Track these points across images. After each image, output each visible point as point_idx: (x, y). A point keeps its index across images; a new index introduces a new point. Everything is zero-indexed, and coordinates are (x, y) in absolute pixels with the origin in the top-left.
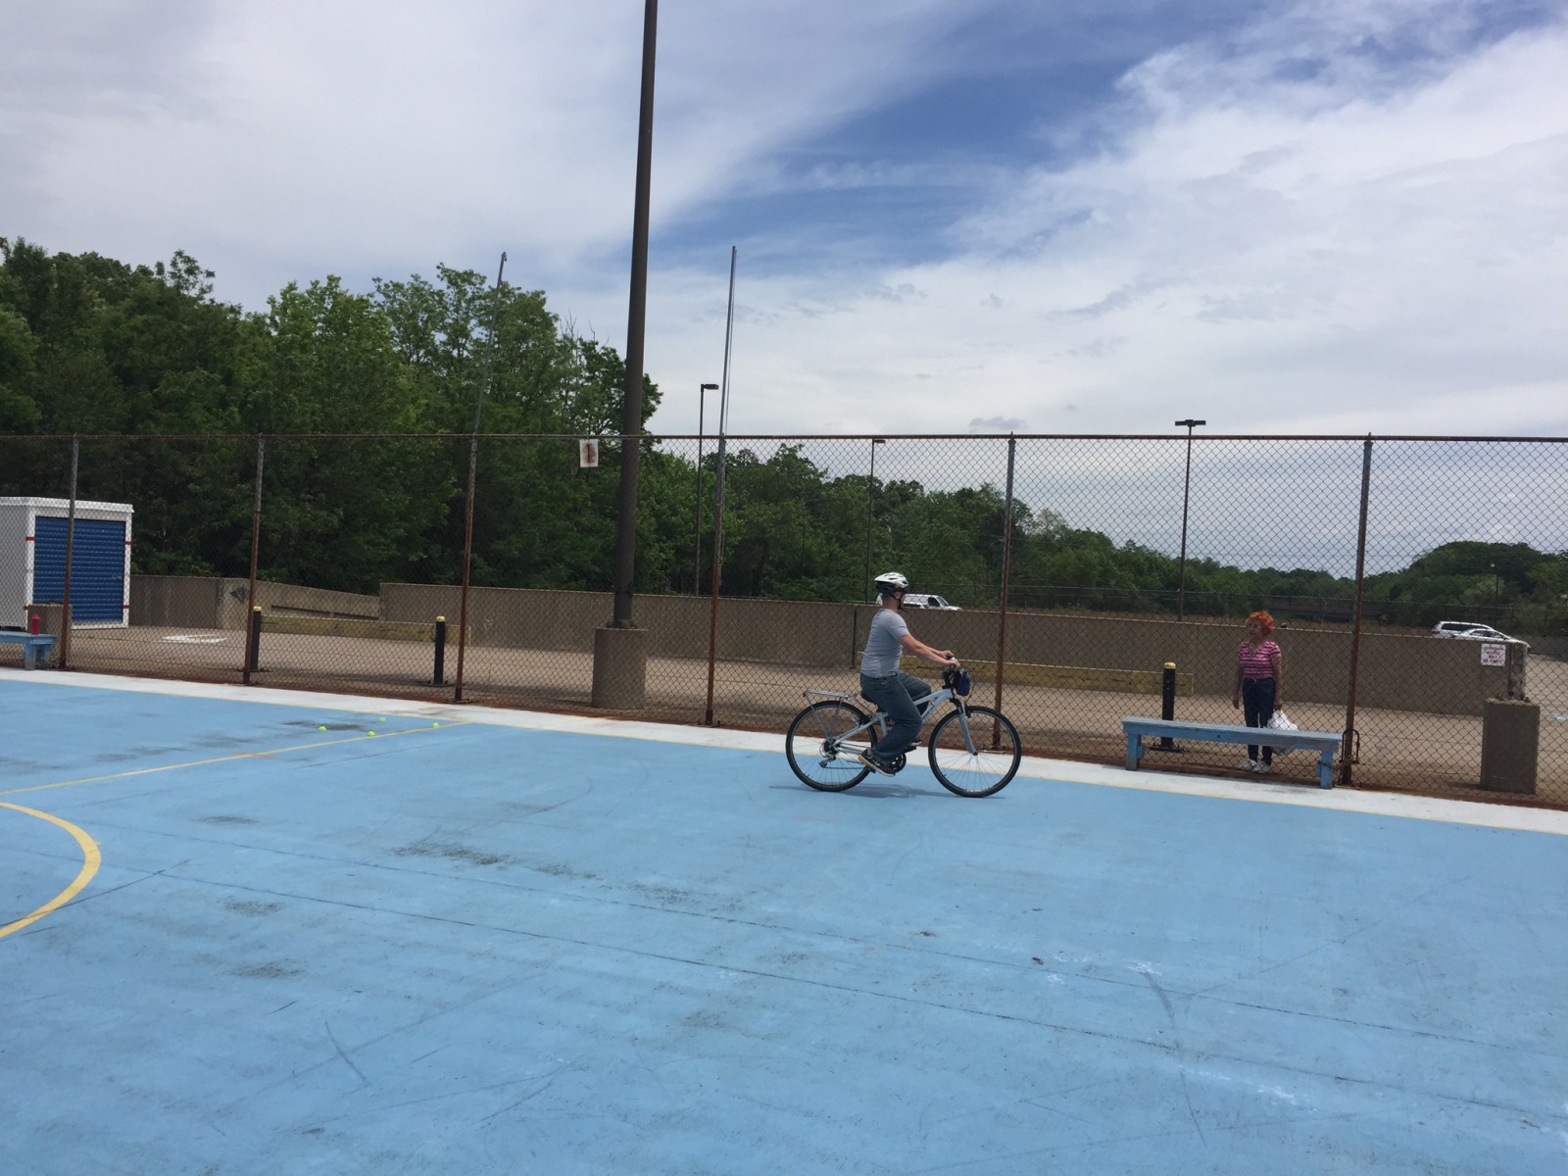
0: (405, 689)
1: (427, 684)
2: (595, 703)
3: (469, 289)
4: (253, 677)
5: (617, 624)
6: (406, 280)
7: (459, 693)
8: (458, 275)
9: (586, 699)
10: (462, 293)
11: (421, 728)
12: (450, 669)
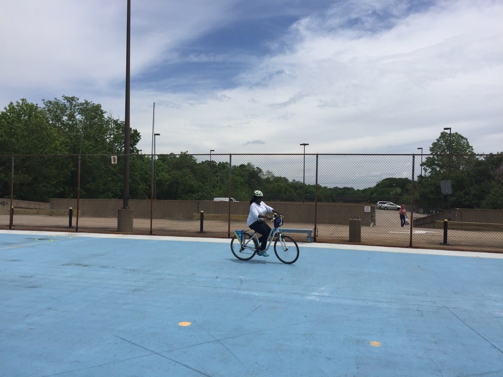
0: (61, 229)
1: (67, 227)
2: (118, 231)
3: (74, 103)
4: (12, 227)
5: (124, 208)
6: (53, 100)
7: (77, 230)
8: (70, 98)
9: (116, 230)
10: (71, 104)
11: (66, 238)
12: (74, 223)
